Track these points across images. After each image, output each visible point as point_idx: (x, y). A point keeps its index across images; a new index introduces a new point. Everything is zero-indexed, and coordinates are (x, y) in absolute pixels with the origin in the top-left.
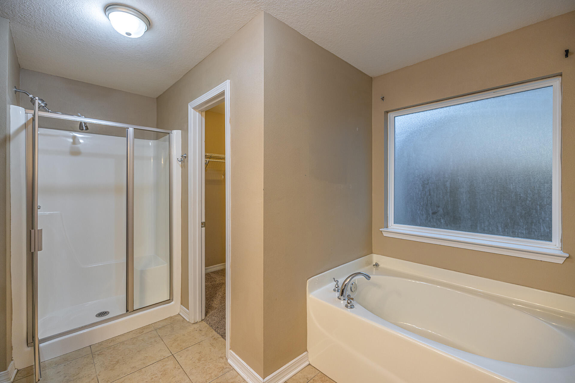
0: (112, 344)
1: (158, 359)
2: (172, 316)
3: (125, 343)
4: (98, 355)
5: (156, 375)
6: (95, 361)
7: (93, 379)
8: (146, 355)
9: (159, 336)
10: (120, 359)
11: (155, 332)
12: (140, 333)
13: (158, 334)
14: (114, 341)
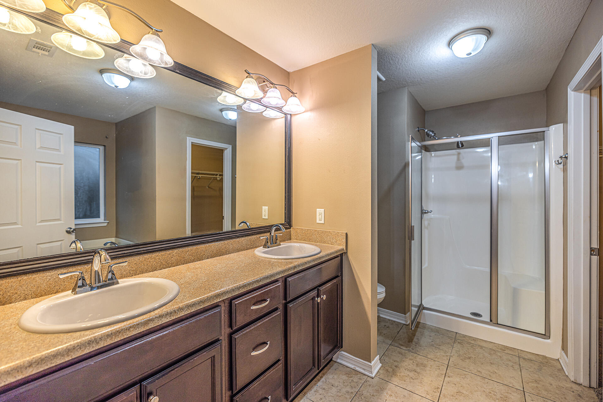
0: (473, 342)
1: (505, 383)
2: (547, 356)
3: (484, 348)
4: (459, 343)
5: (495, 394)
6: (455, 345)
7: (447, 356)
8: (496, 371)
9: (520, 365)
10: (472, 357)
11: (517, 359)
12: (501, 349)
13: (519, 363)
14: (475, 341)
